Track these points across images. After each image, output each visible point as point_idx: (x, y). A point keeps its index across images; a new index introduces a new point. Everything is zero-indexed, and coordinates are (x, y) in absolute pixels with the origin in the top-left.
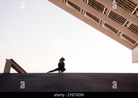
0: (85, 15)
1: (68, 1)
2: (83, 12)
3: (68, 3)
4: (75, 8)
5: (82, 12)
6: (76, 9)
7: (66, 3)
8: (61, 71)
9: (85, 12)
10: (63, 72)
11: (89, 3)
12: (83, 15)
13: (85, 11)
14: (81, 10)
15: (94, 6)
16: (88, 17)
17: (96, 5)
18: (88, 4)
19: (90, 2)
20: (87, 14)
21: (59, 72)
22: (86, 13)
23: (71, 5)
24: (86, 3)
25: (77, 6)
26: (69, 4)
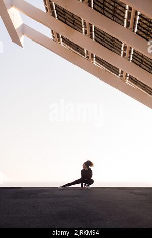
0: (127, 80)
1: (96, 58)
2: (123, 75)
3: (96, 60)
4: (108, 69)
5: (121, 76)
6: (112, 71)
7: (93, 60)
8: (85, 185)
9: (126, 76)
10: (88, 185)
11: (134, 60)
12: (124, 81)
13: (127, 74)
14: (120, 72)
15: (142, 65)
16: (133, 85)
17: (146, 63)
18: (132, 61)
19: (135, 57)
20: (131, 78)
21: (82, 185)
22: (128, 78)
23: (101, 64)
24: (129, 60)
25: (112, 66)
26: (98, 62)
